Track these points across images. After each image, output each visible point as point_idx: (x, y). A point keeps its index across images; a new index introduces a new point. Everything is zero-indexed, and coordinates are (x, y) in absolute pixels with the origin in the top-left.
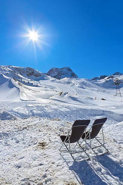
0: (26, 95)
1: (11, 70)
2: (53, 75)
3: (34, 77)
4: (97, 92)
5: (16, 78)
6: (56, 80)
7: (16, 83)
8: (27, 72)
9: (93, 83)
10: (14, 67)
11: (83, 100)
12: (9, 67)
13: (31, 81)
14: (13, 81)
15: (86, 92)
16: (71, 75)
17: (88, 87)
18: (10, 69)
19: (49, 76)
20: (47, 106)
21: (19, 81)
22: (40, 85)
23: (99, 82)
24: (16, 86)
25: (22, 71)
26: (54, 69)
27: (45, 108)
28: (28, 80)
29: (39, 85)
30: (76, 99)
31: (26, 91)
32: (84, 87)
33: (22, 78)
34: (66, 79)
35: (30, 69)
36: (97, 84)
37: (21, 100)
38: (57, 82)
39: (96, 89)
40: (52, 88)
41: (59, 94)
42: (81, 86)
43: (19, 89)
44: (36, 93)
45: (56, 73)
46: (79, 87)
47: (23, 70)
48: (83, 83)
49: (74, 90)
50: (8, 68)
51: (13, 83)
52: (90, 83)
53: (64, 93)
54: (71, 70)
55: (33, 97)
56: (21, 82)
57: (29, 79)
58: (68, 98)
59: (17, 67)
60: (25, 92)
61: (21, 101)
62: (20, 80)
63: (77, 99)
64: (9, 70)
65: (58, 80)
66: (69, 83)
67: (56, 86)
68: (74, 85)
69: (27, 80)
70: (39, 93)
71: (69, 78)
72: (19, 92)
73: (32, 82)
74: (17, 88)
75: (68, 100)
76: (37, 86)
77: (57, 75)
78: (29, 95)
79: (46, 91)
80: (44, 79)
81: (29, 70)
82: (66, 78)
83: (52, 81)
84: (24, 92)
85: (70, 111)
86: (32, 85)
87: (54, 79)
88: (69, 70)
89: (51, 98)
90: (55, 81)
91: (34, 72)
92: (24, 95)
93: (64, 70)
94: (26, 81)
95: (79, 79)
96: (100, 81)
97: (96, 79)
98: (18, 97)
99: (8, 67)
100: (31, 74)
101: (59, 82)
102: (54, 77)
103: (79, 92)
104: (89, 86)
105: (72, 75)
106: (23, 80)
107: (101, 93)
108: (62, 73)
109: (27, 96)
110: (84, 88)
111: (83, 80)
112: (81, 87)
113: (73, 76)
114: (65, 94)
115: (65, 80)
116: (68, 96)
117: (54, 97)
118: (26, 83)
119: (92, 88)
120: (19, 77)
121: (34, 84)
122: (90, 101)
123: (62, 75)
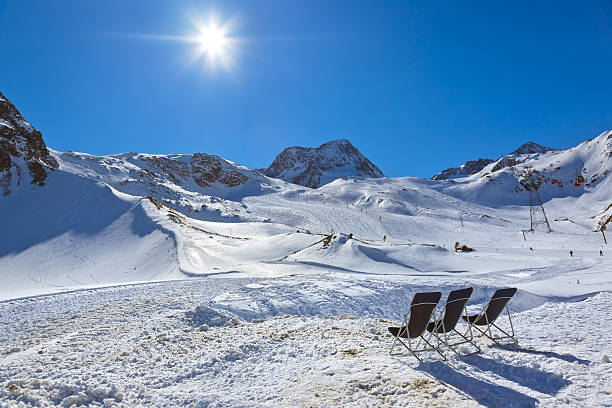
0: (199, 254)
1: (137, 169)
2: (291, 173)
3: (222, 187)
4: (459, 222)
5: (159, 196)
6: (304, 191)
7: (161, 214)
8: (197, 170)
9: (439, 190)
10: (146, 155)
11: (410, 256)
12: (130, 160)
13: (212, 202)
14: (149, 207)
15: (420, 226)
16: (358, 168)
17: (422, 206)
18: (132, 166)
19: (277, 180)
20: (303, 284)
21: (168, 204)
22: (247, 216)
23: (463, 187)
24: (160, 227)
25: (177, 169)
26: (294, 151)
27: (300, 291)
28: (201, 201)
29: (242, 214)
30: (386, 254)
31: (200, 240)
32: (410, 207)
33: (178, 196)
34: (339, 185)
35: (206, 159)
36: (458, 195)
37: (185, 273)
38: (307, 199)
39: (455, 213)
40: (293, 221)
41: (322, 243)
42: (397, 205)
43: (172, 235)
44: (238, 245)
45: (301, 167)
46: (389, 210)
47: (180, 167)
48: (405, 195)
49: (372, 222)
50: (127, 164)
51: (149, 215)
52: (429, 191)
53: (338, 236)
54: (355, 151)
55: (228, 259)
56: (178, 207)
57: (205, 197)
58: (356, 254)
59: (157, 156)
60: (198, 243)
61: (184, 277)
62: (173, 202)
63: (389, 255)
64: (133, 170)
65: (310, 192)
66: (350, 198)
67: (305, 214)
68: (369, 203)
69: (196, 200)
70: (246, 245)
71: (348, 182)
72: (176, 245)
73: (217, 206)
74: (165, 231)
75: (357, 260)
76: (236, 219)
77: (306, 171)
78: (212, 253)
79: (272, 233)
80: (259, 192)
81: (203, 163)
82: (338, 182)
83: (291, 196)
84: (192, 245)
85: (377, 296)
86: (216, 216)
87: (295, 188)
88: (348, 149)
89: (292, 257)
90: (302, 194)
91: (220, 169)
92: (195, 254)
93: (330, 153)
94: (195, 206)
95: (389, 181)
96: (467, 182)
97: (450, 174)
98: (174, 264)
99: (128, 160)
100: (209, 177)
101: (315, 198)
102: (296, 181)
103: (391, 229)
104: (428, 202)
105: (362, 168)
106: (183, 203)
107: (472, 224)
108: (323, 162)
109: (203, 259)
110: (408, 213)
111: (402, 182)
112: (397, 211)
113: (365, 169)
114: (343, 241)
115: (335, 188)
116: (353, 246)
117: (305, 256)
118: (196, 211)
119: (438, 211)
120: (169, 192)
121: (224, 214)
122: (435, 257)
123: (324, 173)
